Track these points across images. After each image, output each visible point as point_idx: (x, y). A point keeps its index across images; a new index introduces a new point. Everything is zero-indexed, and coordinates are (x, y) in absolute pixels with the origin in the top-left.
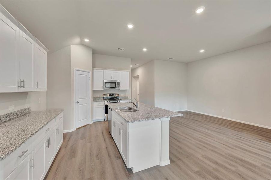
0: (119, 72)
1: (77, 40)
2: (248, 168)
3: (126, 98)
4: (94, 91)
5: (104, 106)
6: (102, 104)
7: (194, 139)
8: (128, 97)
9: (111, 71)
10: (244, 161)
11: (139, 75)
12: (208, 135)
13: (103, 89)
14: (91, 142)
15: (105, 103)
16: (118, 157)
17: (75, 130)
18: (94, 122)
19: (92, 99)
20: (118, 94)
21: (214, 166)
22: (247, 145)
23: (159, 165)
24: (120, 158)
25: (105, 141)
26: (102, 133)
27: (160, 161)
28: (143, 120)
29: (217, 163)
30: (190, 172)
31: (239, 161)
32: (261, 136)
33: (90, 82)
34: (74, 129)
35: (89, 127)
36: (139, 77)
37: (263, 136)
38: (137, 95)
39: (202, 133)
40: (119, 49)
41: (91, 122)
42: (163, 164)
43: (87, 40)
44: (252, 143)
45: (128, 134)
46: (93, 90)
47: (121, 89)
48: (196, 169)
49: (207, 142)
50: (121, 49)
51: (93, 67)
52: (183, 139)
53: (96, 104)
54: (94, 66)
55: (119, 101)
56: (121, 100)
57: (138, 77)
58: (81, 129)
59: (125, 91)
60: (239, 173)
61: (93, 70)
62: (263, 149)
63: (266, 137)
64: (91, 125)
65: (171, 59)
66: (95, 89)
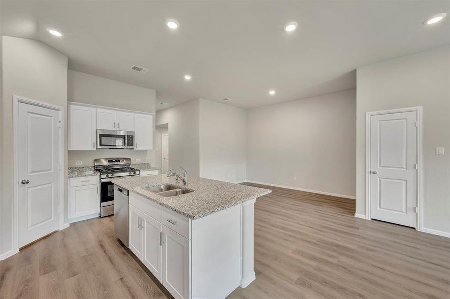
0: (133, 114)
1: (27, 27)
2: (347, 256)
3: (147, 167)
4: (71, 154)
5: (98, 186)
6: (94, 181)
7: (274, 227)
8: (149, 164)
9: (115, 111)
10: (340, 246)
11: (167, 124)
12: (289, 217)
13: (94, 149)
14: (74, 274)
15: (101, 179)
16: (154, 294)
17: (18, 251)
18: (73, 225)
19: (67, 172)
20: (129, 160)
21: (314, 264)
22: (334, 223)
23: (240, 287)
24: (160, 295)
25: (112, 263)
26: (101, 246)
27: (241, 278)
28: (219, 209)
29: (315, 259)
30: (289, 284)
31: (336, 248)
32: (340, 207)
33: (61, 132)
34: (14, 251)
35: (58, 237)
36: (168, 128)
37: (342, 208)
38: (163, 160)
39: (279, 215)
40: (135, 68)
41: (62, 226)
42: (246, 284)
43: (55, 33)
44: (338, 220)
45: (190, 241)
46: (68, 151)
47: (136, 149)
48: (295, 277)
49: (290, 227)
50: (139, 70)
51: (68, 100)
52: (258, 230)
53: (75, 182)
54: (70, 99)
55: (133, 173)
56: (137, 171)
57: (165, 127)
58: (35, 247)
59: (144, 152)
60: (343, 265)
61: (68, 104)
62: (350, 225)
63: (346, 209)
64: (64, 232)
65: (226, 99)
66: (73, 148)
